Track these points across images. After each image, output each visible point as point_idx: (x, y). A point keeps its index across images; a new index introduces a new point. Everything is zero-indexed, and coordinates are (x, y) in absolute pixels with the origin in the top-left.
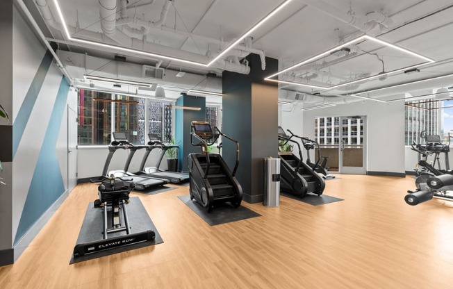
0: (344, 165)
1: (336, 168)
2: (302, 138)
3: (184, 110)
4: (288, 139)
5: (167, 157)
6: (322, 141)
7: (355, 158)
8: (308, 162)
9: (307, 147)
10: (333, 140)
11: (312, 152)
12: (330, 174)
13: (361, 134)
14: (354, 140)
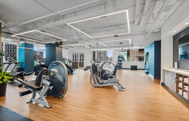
0: (79, 67)
1: (77, 68)
2: (68, 60)
3: (25, 49)
4: (65, 60)
5: (17, 67)
6: (73, 60)
7: (82, 65)
8: (70, 66)
9: (70, 62)
10: (75, 59)
11: (71, 63)
12: (75, 69)
13: (83, 57)
14: (81, 60)
